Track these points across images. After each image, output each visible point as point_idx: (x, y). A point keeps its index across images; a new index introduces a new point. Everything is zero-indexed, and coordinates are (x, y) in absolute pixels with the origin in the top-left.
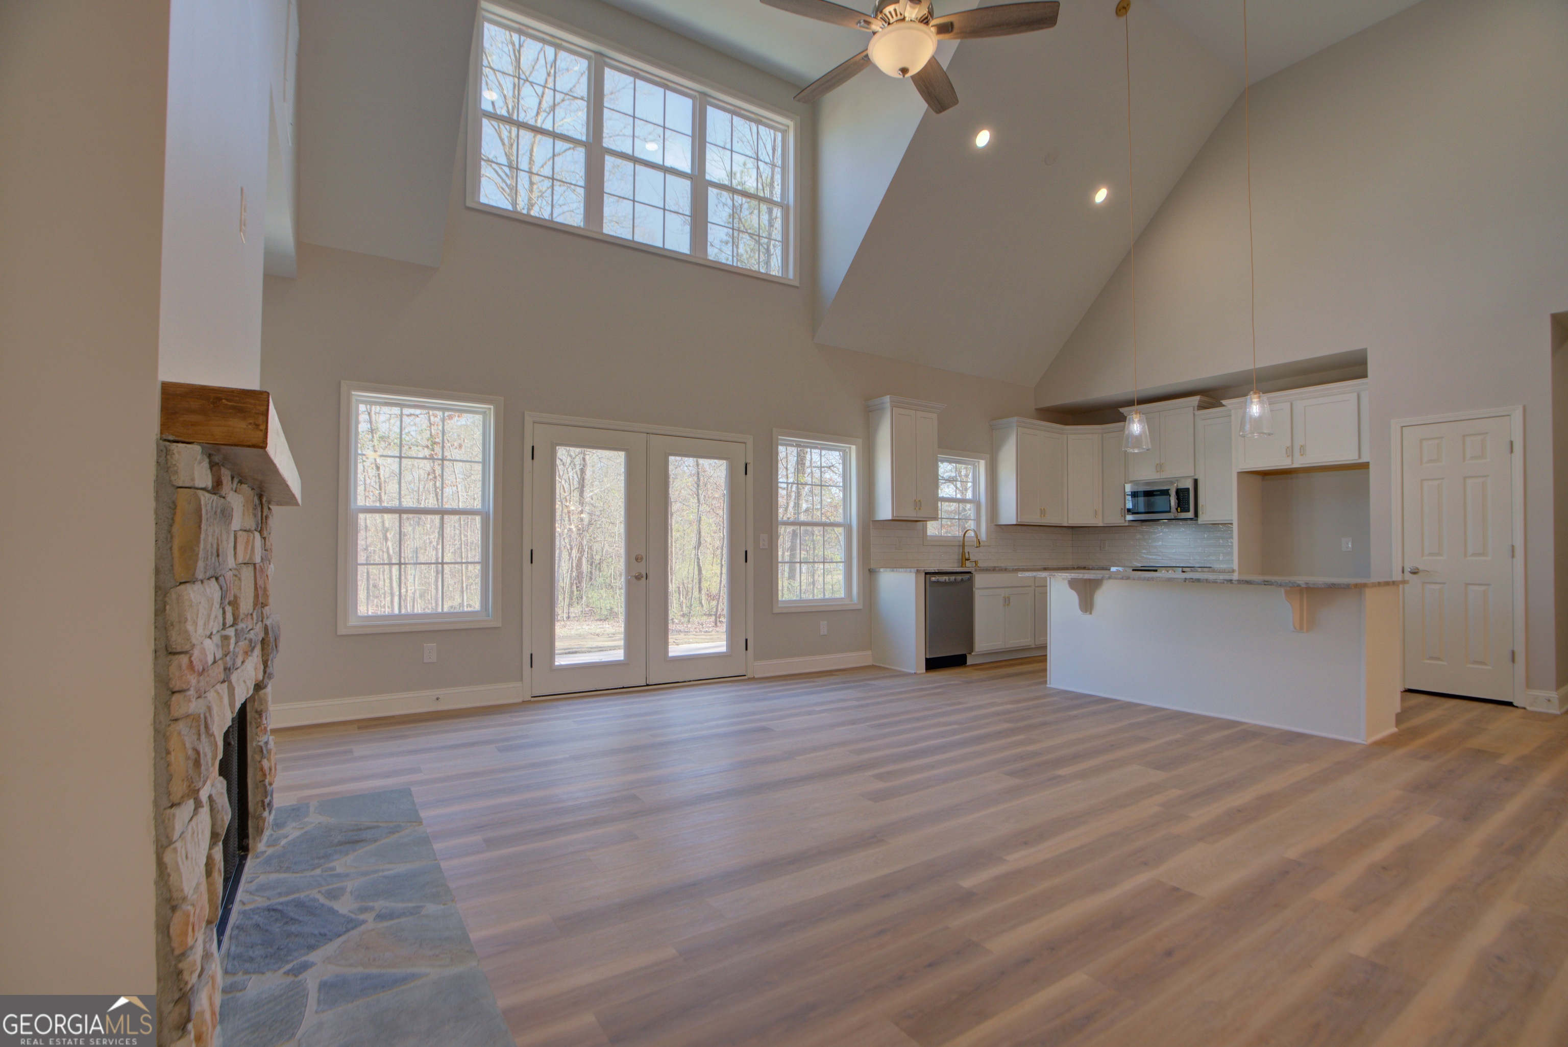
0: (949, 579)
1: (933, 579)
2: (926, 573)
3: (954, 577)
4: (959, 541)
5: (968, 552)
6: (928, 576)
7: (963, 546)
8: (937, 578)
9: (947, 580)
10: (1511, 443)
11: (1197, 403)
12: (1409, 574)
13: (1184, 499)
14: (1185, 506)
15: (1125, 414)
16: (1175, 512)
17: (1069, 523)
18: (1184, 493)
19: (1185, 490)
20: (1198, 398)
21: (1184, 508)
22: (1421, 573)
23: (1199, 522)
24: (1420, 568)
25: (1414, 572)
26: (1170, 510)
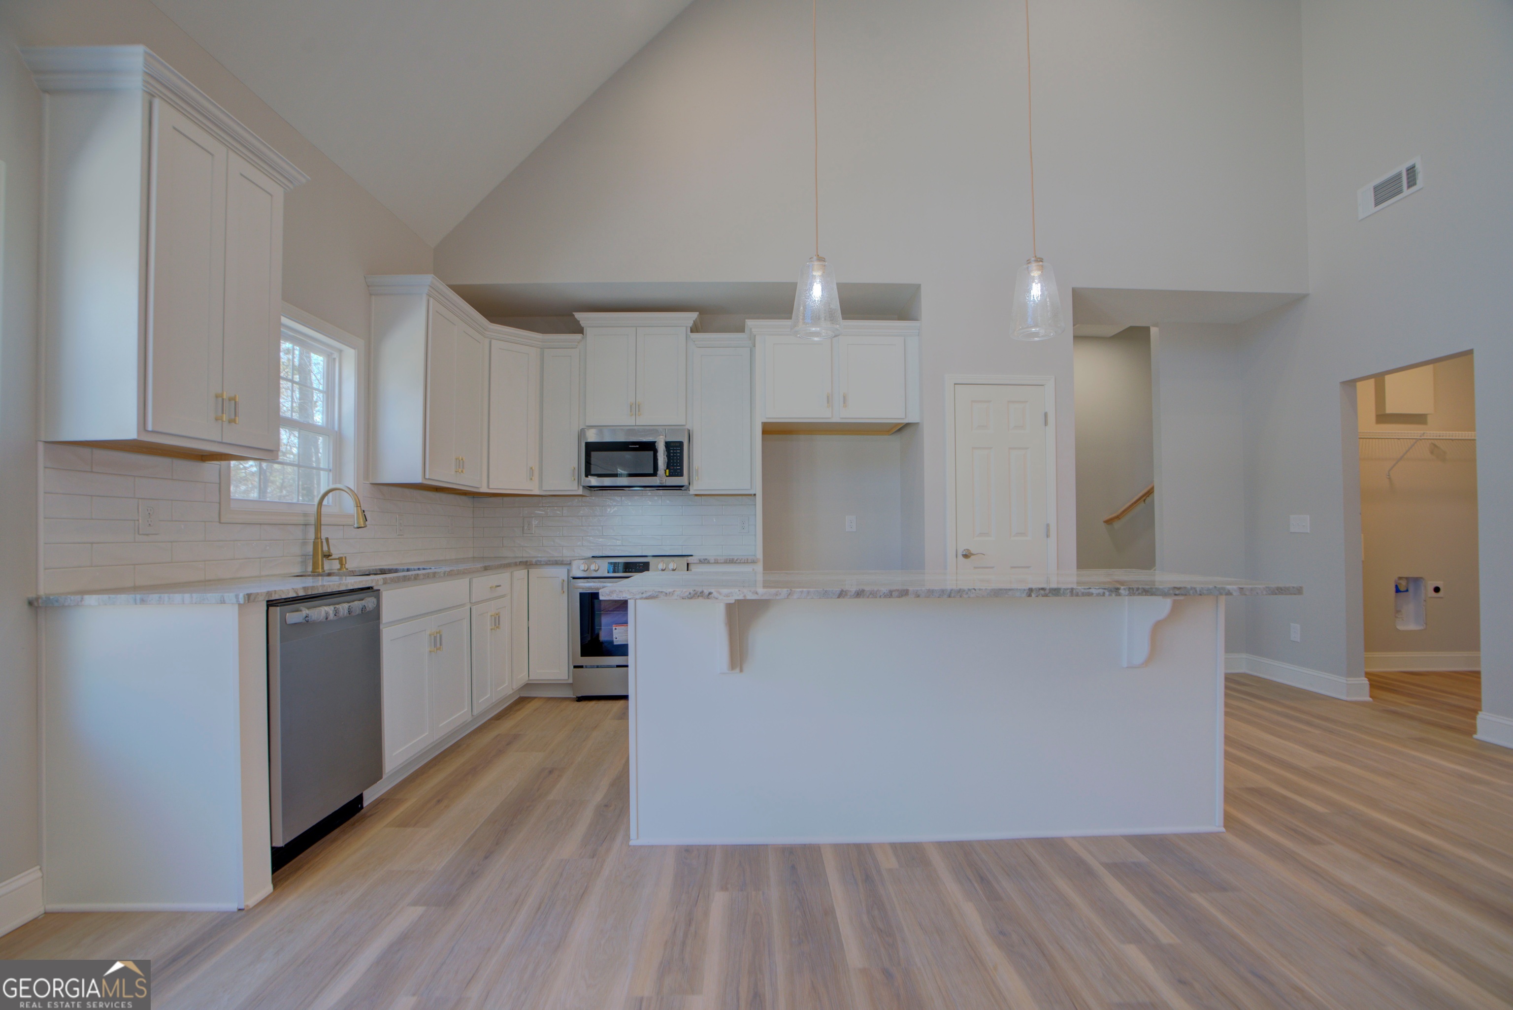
0: (336, 613)
1: (294, 617)
2: (270, 604)
3: (346, 606)
4: (305, 515)
5: (327, 539)
6: (276, 611)
7: (318, 526)
8: (305, 612)
9: (331, 616)
10: (1046, 415)
11: (692, 322)
12: (960, 557)
13: (677, 456)
14: (676, 465)
15: (582, 323)
16: (662, 478)
17: (491, 487)
18: (675, 450)
19: (678, 445)
20: (694, 315)
21: (675, 470)
22: (972, 557)
23: (692, 492)
24: (972, 552)
25: (966, 556)
26: (655, 474)
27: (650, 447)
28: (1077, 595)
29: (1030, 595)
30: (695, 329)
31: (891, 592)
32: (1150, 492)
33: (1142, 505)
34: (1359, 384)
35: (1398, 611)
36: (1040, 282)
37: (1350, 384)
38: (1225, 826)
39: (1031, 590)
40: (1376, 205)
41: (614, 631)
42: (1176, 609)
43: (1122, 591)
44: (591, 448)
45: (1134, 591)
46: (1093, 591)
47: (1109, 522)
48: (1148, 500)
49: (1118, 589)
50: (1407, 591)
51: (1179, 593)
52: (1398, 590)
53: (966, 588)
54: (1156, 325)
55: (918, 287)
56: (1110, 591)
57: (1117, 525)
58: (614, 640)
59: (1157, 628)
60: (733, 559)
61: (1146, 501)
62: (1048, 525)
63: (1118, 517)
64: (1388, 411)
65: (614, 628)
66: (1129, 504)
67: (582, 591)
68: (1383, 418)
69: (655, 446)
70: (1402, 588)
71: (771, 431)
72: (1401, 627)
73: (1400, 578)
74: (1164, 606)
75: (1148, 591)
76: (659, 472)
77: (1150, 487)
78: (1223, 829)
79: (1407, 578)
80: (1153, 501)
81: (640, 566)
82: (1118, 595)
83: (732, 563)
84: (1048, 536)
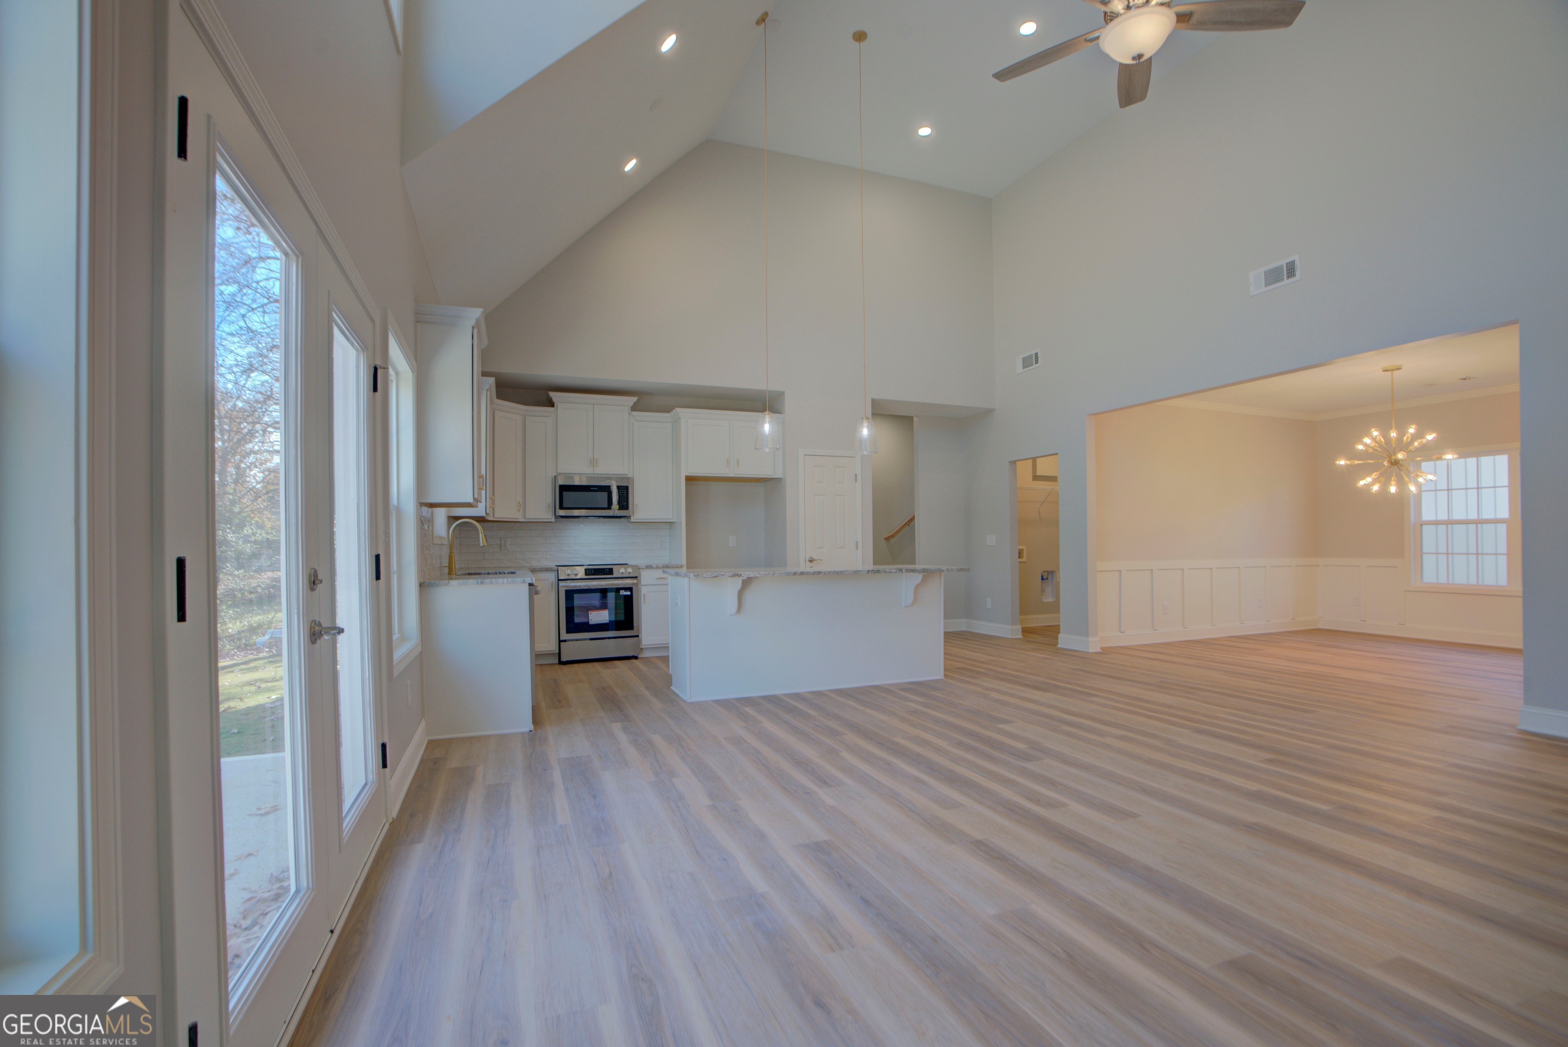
7: (452, 545)
10: (856, 475)
11: (633, 403)
12: (808, 563)
13: (624, 496)
14: (624, 503)
15: (554, 400)
16: (615, 509)
17: (496, 516)
18: (624, 491)
19: (625, 488)
20: (635, 399)
21: (623, 506)
22: (815, 562)
23: (632, 520)
24: (814, 558)
25: (811, 561)
26: (609, 506)
27: (607, 489)
28: (886, 573)
29: (868, 573)
30: (634, 408)
31: (814, 572)
32: (912, 519)
33: (907, 528)
34: (1017, 463)
35: (1043, 591)
36: (867, 428)
37: (1013, 463)
38: (944, 676)
39: (869, 571)
40: (1024, 368)
41: (590, 615)
42: (924, 580)
43: (903, 571)
44: (564, 489)
45: (908, 571)
46: (892, 571)
47: (887, 539)
48: (911, 524)
49: (902, 570)
50: (1047, 579)
51: (924, 571)
52: (1043, 579)
53: (844, 570)
54: (917, 416)
55: (782, 393)
56: (899, 571)
57: (892, 541)
58: (590, 621)
59: (917, 587)
60: (668, 565)
61: (910, 525)
62: (857, 542)
63: (893, 536)
64: (1038, 474)
65: (589, 613)
66: (900, 527)
67: (566, 589)
68: (1036, 478)
69: (610, 488)
70: (1045, 578)
71: (690, 479)
72: (1044, 601)
73: (1044, 571)
74: (919, 577)
75: (913, 571)
76: (613, 507)
77: (912, 516)
78: (944, 678)
79: (1048, 572)
80: (914, 525)
81: (606, 571)
82: (902, 572)
83: (667, 568)
84: (857, 549)
